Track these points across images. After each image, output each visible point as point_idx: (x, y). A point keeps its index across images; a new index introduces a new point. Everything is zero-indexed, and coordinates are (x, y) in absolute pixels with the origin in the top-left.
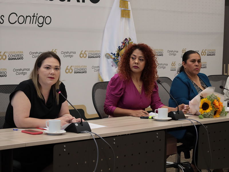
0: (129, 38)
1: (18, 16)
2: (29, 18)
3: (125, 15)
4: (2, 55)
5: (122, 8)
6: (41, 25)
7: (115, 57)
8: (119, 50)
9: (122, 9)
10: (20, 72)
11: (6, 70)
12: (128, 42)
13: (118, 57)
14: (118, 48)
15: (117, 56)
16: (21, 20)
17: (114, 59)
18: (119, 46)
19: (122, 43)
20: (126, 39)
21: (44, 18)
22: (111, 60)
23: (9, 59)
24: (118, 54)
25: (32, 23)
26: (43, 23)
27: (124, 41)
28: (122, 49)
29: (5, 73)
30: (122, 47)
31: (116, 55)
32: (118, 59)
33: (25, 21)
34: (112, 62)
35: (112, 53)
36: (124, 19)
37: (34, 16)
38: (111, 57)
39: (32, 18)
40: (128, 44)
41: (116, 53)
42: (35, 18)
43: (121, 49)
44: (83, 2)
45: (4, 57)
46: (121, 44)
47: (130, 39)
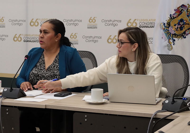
0: (188, 4)
4: (34, 22)
7: (165, 28)
8: (171, 19)
12: (187, 9)
13: (169, 28)
14: (169, 16)
15: (168, 26)
17: (164, 30)
19: (175, 10)
20: (183, 5)
24: (169, 24)
27: (179, 8)
28: (174, 18)
31: (166, 25)
32: (169, 30)
35: (163, 23)
40: (187, 11)
41: (166, 22)
43: (172, 17)
46: (173, 12)
47: (189, 6)
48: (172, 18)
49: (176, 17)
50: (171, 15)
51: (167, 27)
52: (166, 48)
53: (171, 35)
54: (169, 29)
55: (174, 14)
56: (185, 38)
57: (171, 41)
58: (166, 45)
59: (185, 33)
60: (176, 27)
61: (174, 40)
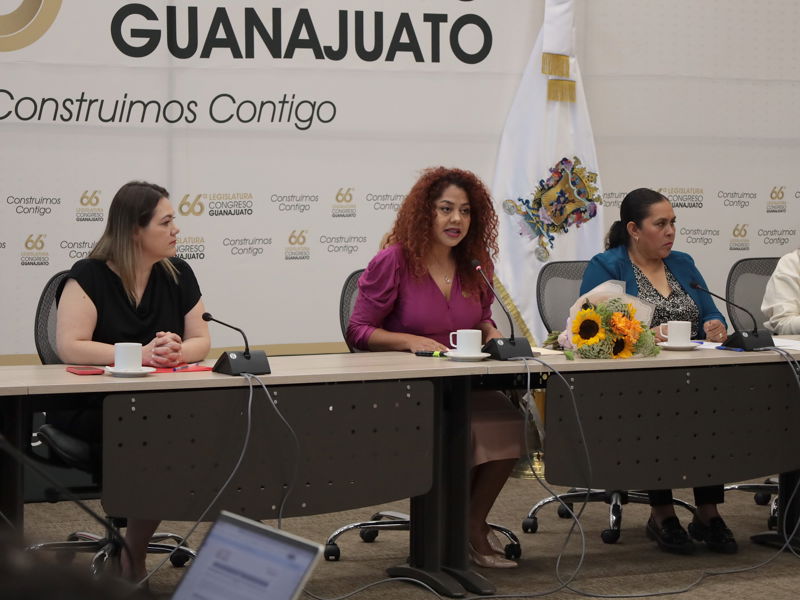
0: (575, 158)
1: (238, 103)
2: (268, 108)
3: (559, 95)
4: (191, 202)
5: (550, 74)
6: (306, 124)
7: (529, 210)
8: (541, 190)
9: (550, 77)
10: (243, 247)
11: (202, 240)
12: (573, 169)
13: (538, 210)
14: (538, 185)
15: (536, 207)
16: (247, 112)
17: (526, 215)
18: (542, 181)
19: (551, 170)
20: (565, 160)
21: (313, 106)
22: (517, 218)
23: (212, 213)
24: (538, 203)
25: (280, 120)
26: (311, 119)
27: (557, 165)
28: (549, 188)
29: (201, 248)
30: (552, 183)
31: (531, 205)
32: (538, 216)
33: (257, 114)
34: (520, 223)
35: (520, 200)
36: (557, 105)
37: (284, 102)
38: (518, 211)
39: (279, 107)
40: (572, 173)
41: (531, 198)
42: (287, 107)
43: (546, 187)
44: (433, 61)
45: (197, 208)
46: (546, 175)
47: (577, 161)
48: (544, 188)
49: (552, 187)
50: (542, 182)
51: (533, 209)
52: (534, 257)
53: (545, 227)
54: (540, 213)
55: (549, 180)
56: (566, 232)
57: (545, 240)
58: (534, 249)
59: (566, 221)
60: (554, 209)
61: (553, 238)
